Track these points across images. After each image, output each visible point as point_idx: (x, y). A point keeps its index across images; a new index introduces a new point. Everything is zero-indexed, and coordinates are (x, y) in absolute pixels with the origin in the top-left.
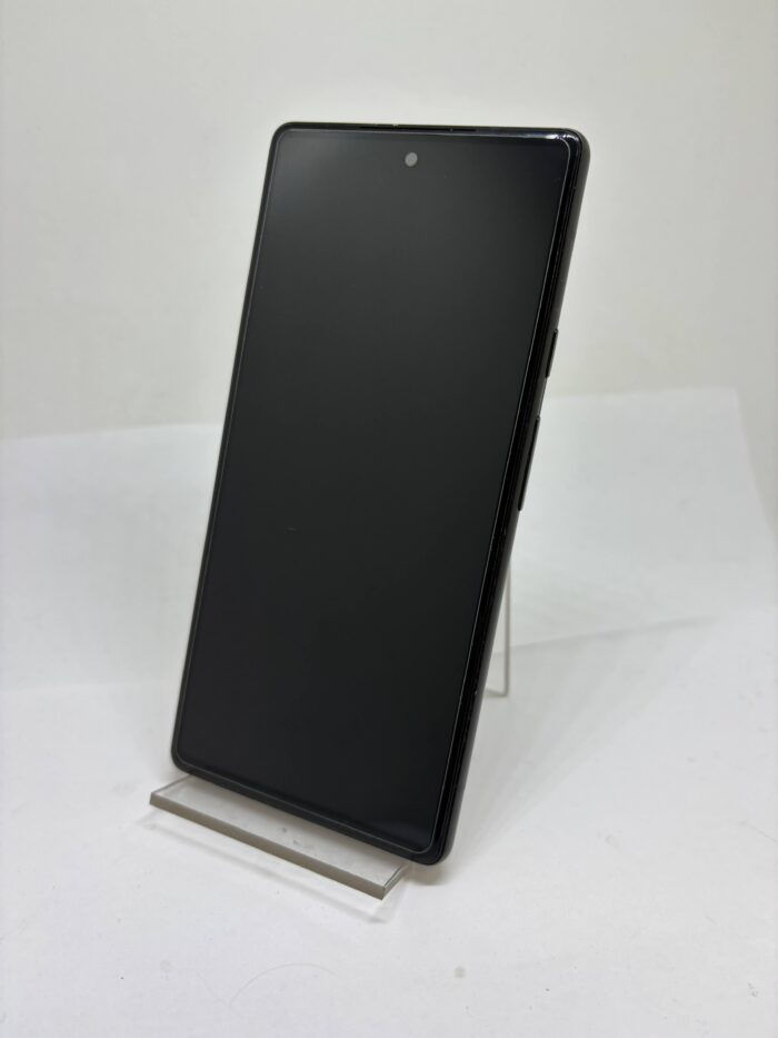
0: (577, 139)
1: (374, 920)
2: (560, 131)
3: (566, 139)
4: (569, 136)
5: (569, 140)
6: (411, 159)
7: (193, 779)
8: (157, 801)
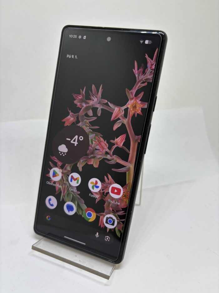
0: (163, 34)
1: (106, 285)
2: (158, 31)
3: (160, 34)
4: (161, 33)
5: (161, 34)
6: (109, 39)
7: (45, 238)
8: (34, 248)
